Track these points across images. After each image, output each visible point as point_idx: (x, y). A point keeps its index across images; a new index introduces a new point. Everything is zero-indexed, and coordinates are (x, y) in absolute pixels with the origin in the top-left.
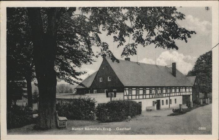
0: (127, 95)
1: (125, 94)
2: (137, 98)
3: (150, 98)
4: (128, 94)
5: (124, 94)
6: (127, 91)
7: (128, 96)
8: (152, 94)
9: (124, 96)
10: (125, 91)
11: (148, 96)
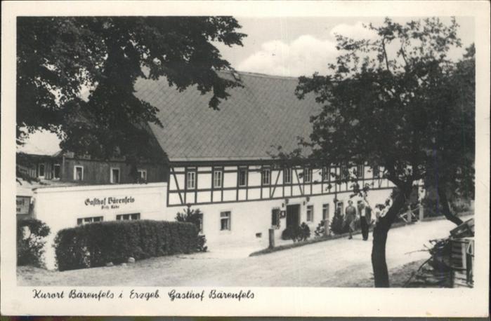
0: (179, 191)
1: (173, 187)
2: (214, 200)
3: (262, 199)
4: (182, 187)
5: (168, 187)
6: (181, 178)
7: (183, 194)
8: (270, 186)
9: (169, 192)
10: (172, 177)
11: (254, 194)
